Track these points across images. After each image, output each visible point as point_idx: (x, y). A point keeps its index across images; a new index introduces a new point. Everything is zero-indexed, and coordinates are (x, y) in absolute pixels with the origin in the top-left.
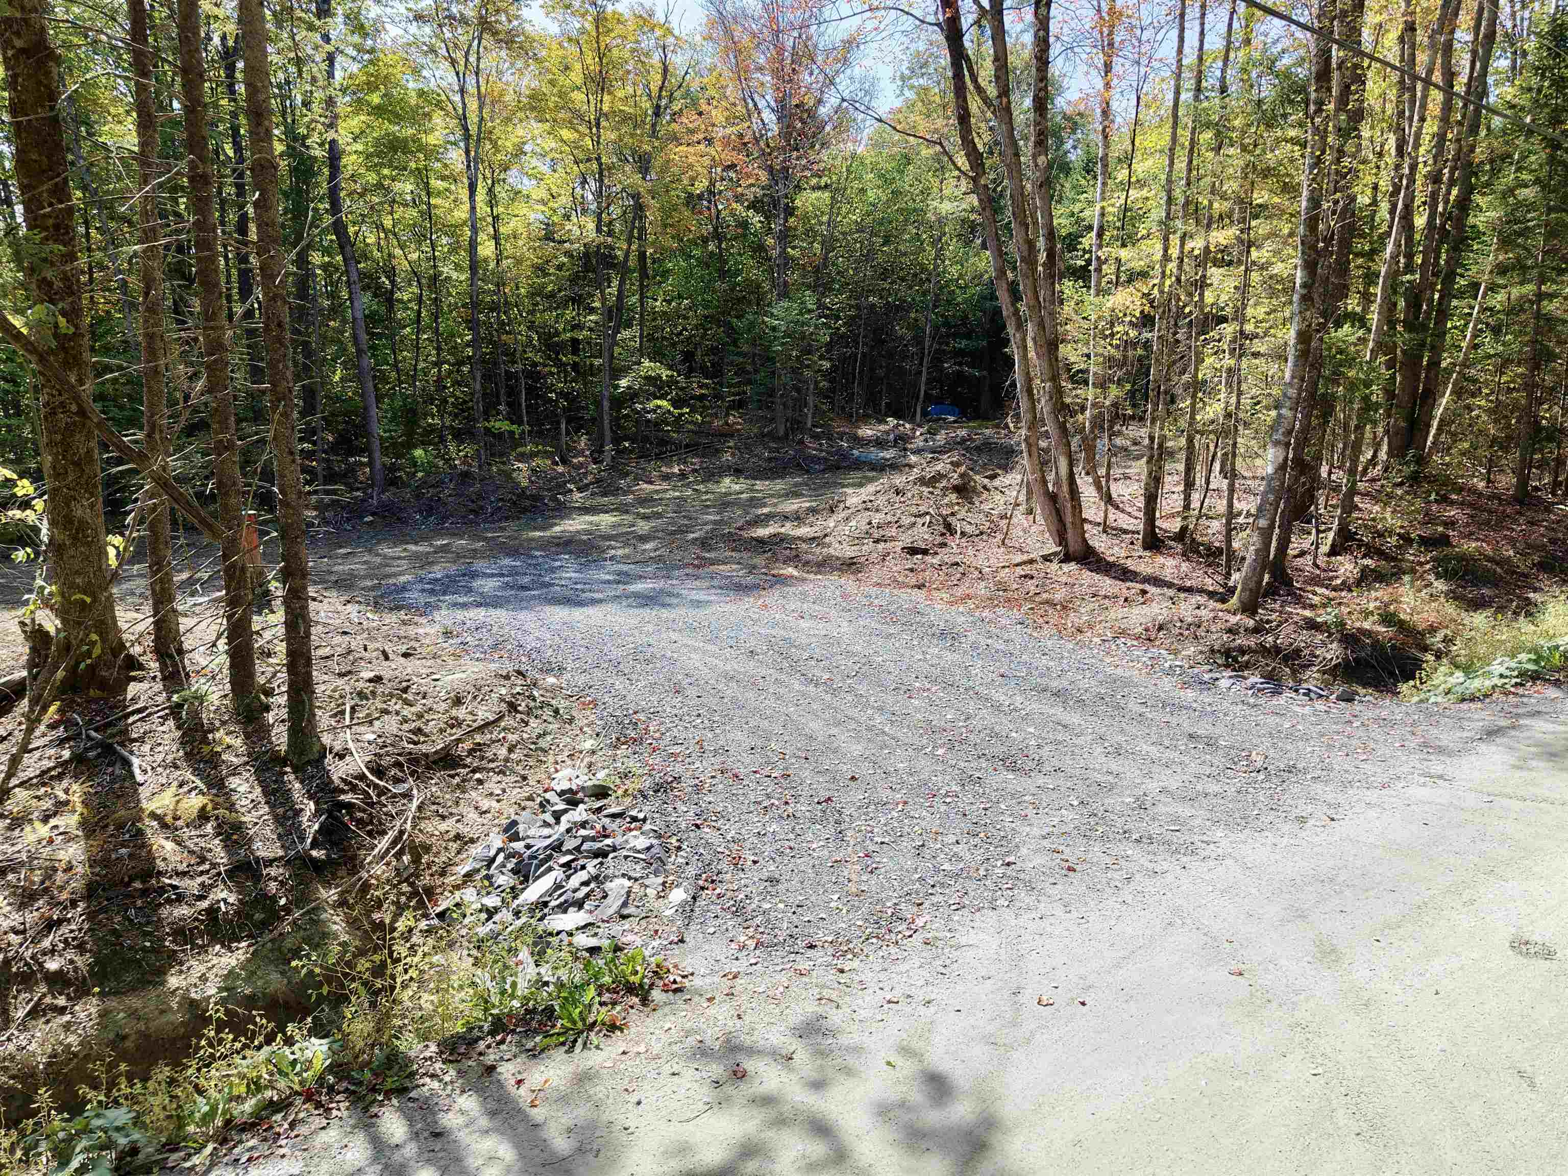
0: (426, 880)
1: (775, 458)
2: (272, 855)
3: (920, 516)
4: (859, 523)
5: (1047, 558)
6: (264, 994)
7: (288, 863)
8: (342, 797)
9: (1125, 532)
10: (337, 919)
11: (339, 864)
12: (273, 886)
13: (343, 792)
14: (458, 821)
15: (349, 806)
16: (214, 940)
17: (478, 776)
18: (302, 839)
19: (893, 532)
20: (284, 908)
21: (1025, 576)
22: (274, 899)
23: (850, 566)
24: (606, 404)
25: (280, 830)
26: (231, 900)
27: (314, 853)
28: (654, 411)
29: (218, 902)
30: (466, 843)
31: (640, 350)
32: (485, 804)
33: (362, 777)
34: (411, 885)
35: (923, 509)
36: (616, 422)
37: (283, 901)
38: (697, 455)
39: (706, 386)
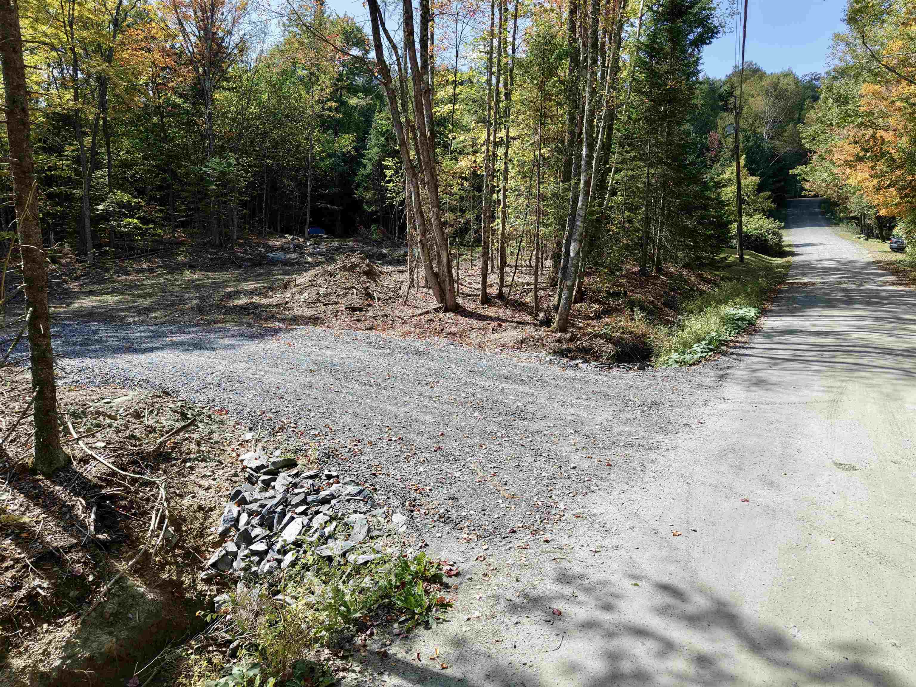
0: (190, 543)
1: (217, 259)
2: (67, 544)
3: (349, 289)
4: (310, 294)
5: (436, 310)
6: (101, 654)
7: (84, 547)
8: (104, 491)
9: (469, 295)
10: (138, 583)
11: (120, 542)
12: (79, 568)
13: (102, 487)
14: (193, 497)
15: (112, 497)
16: (40, 621)
17: (188, 464)
18: (86, 528)
19: (334, 298)
20: (93, 583)
21: (430, 320)
22: (83, 577)
23: (314, 320)
24: (87, 222)
25: (62, 524)
26: (45, 585)
27: (100, 536)
28: (125, 227)
29: (34, 588)
30: (207, 512)
31: (109, 185)
32: (205, 483)
33: (113, 474)
34: (182, 548)
35: (349, 285)
36: (94, 235)
37: (91, 578)
38: (158, 257)
39: (161, 211)
